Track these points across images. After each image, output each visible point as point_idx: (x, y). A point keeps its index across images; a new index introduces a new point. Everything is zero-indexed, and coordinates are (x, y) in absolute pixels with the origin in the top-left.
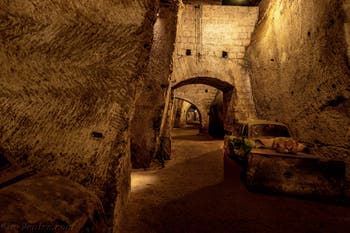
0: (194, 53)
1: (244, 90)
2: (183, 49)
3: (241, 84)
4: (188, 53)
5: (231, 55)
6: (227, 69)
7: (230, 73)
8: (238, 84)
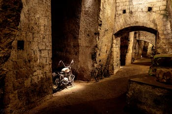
0: (127, 11)
1: (165, 32)
2: (121, 10)
3: (162, 28)
4: (124, 12)
5: (154, 9)
6: (151, 19)
7: (154, 21)
8: (160, 29)
